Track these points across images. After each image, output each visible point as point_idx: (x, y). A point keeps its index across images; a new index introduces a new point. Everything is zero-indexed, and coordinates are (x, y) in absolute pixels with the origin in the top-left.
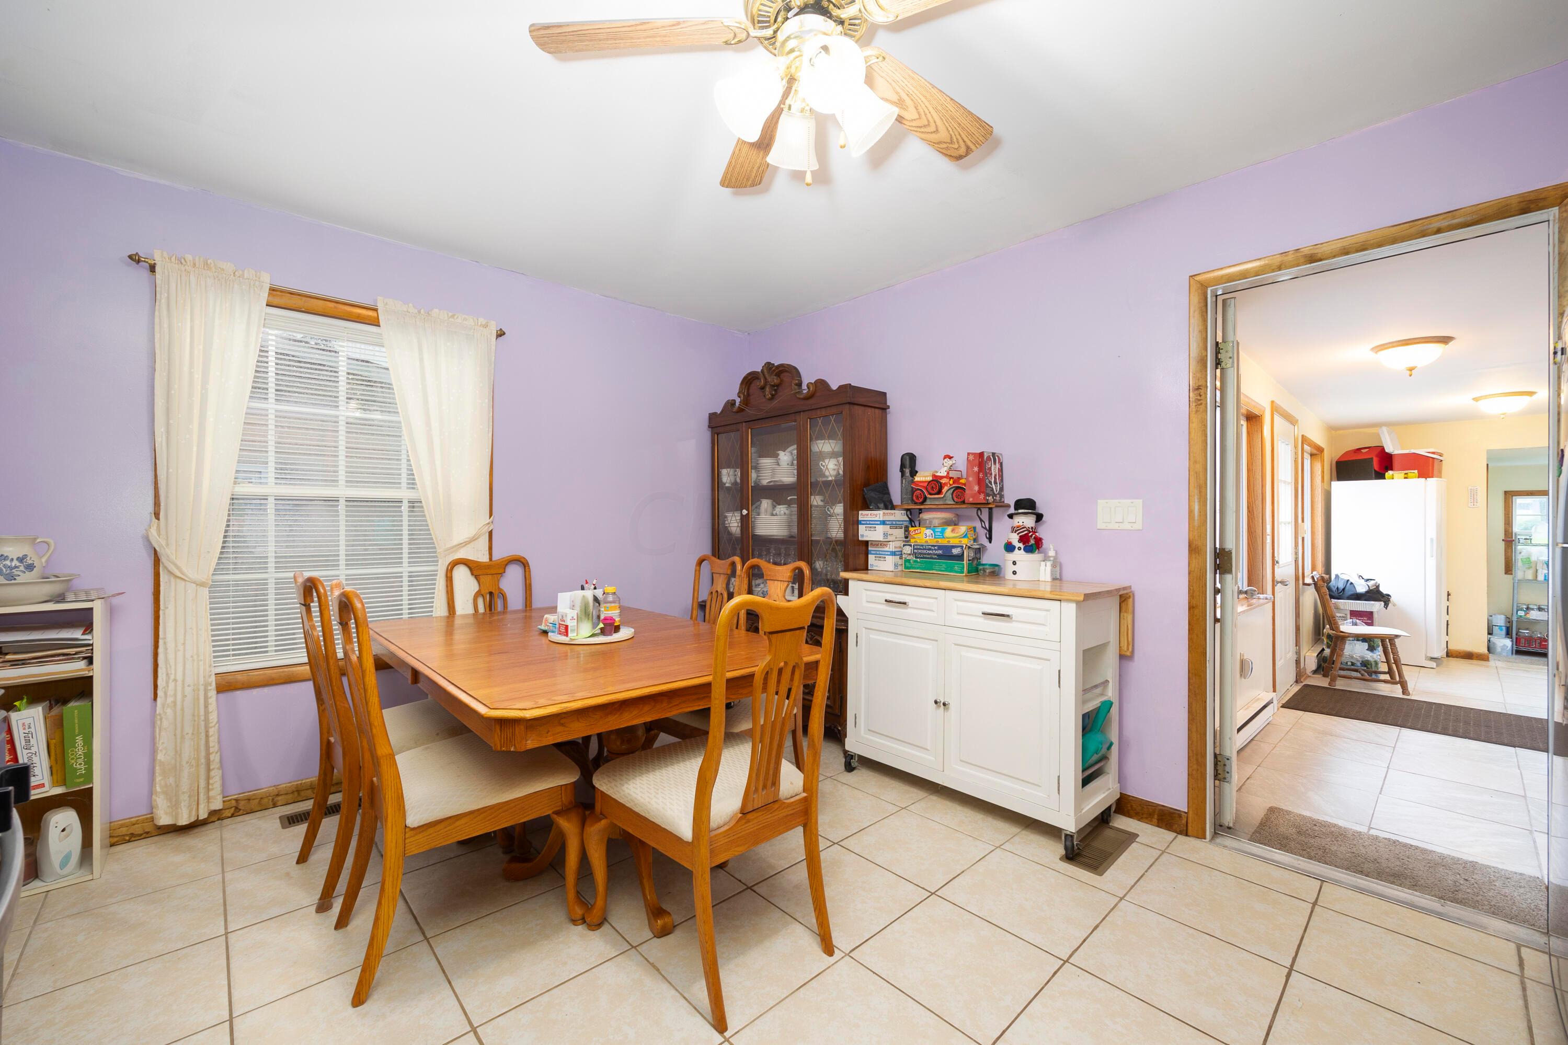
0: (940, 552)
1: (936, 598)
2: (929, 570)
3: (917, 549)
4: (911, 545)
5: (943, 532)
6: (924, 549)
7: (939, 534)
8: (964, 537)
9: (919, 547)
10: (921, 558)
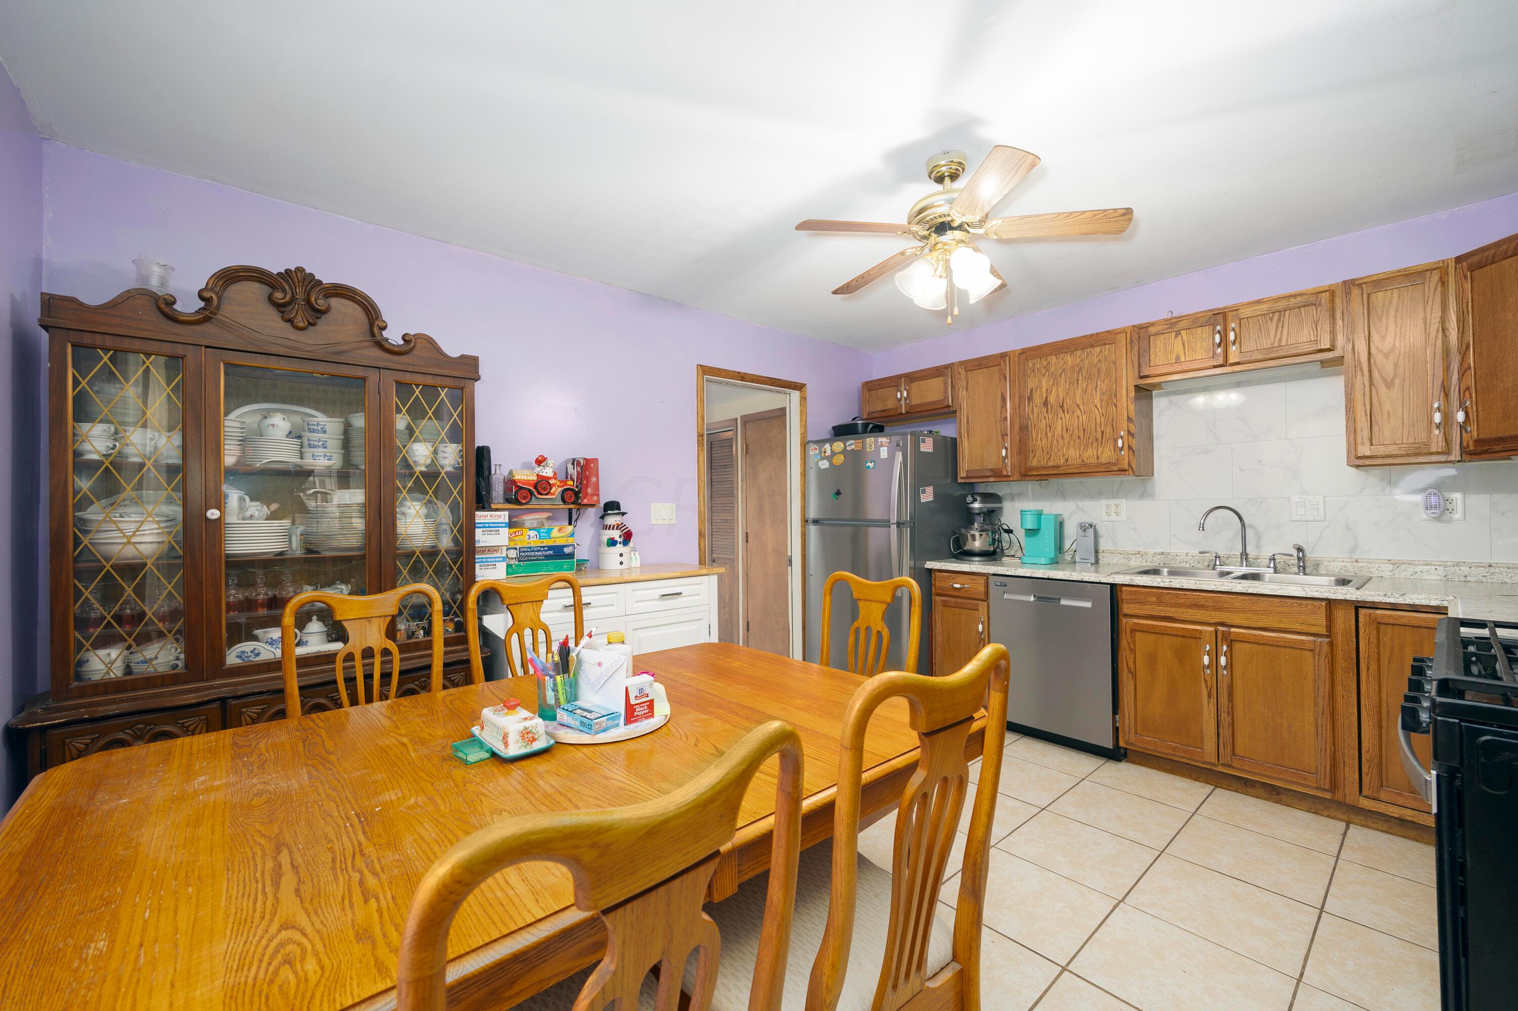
0: (551, 552)
1: (616, 593)
2: (537, 572)
3: (524, 552)
4: (516, 549)
5: (549, 531)
6: (531, 551)
7: (544, 534)
8: (571, 536)
9: (525, 550)
10: (526, 561)
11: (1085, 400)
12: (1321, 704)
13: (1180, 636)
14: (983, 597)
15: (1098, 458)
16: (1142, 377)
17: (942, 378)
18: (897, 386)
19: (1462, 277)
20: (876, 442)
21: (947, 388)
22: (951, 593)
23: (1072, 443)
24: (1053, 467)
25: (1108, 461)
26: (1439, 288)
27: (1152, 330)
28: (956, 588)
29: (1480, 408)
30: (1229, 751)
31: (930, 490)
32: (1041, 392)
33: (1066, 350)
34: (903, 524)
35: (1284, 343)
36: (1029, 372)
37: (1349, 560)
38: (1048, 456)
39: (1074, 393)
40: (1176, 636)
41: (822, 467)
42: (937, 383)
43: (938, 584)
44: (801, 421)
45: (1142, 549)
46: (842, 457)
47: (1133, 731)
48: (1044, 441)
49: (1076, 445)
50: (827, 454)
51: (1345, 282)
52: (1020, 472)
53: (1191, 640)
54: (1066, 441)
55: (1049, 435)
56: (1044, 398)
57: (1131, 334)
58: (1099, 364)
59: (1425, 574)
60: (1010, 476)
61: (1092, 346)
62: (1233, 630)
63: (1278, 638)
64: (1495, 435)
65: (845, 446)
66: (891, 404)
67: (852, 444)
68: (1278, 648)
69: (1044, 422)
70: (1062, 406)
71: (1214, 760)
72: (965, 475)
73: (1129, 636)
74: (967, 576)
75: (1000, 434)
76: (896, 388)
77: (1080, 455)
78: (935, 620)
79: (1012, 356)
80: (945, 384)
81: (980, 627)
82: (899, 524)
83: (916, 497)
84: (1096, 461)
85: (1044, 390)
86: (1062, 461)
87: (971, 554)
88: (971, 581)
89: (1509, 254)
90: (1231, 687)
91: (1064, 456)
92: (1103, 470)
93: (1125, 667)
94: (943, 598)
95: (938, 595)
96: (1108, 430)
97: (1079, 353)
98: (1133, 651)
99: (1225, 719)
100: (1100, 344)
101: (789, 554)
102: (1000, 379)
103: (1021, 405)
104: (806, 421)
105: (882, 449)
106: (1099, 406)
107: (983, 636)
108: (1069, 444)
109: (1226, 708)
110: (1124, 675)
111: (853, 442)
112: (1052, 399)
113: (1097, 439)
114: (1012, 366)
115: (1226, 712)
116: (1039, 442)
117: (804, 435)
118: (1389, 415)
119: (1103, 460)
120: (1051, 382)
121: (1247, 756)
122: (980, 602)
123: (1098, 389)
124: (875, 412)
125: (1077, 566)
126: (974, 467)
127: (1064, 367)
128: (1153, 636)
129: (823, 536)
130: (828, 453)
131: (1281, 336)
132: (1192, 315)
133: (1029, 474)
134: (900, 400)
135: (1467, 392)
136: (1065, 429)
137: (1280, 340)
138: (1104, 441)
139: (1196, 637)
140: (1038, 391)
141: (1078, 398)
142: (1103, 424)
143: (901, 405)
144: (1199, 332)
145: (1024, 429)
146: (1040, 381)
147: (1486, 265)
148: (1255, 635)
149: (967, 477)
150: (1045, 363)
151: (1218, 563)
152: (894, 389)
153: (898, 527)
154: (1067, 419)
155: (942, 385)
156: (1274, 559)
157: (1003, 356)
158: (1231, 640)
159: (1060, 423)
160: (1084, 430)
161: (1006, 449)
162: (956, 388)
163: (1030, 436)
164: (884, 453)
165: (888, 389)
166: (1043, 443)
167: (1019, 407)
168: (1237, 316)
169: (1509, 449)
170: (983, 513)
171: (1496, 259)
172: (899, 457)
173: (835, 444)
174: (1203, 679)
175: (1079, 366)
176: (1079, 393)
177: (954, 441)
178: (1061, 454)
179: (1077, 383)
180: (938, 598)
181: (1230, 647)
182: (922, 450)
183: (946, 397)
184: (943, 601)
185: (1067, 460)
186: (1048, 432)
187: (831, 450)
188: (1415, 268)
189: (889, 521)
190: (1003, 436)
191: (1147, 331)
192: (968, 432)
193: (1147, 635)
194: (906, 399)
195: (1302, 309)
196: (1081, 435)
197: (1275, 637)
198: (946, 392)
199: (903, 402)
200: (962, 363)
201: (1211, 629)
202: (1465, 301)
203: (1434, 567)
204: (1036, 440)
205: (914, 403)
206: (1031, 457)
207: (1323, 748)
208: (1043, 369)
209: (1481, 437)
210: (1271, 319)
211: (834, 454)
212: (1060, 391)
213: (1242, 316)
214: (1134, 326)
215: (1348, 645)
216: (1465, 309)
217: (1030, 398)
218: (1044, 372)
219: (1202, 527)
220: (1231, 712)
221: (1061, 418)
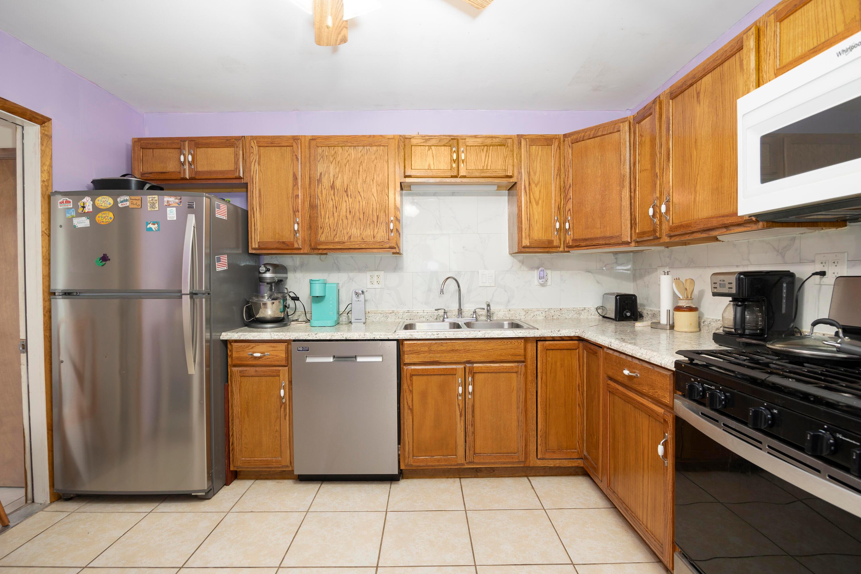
11: (365, 189)
12: (521, 407)
13: (442, 375)
14: (284, 363)
15: (374, 237)
16: (406, 177)
17: (232, 149)
18: (180, 148)
19: (568, 146)
20: (161, 202)
21: (238, 160)
22: (250, 362)
23: (354, 223)
24: (339, 242)
25: (381, 240)
26: (558, 150)
27: (414, 141)
28: (256, 358)
29: (575, 221)
30: (472, 452)
31: (224, 259)
32: (329, 177)
33: (350, 144)
34: (196, 294)
35: (489, 168)
36: (319, 158)
37: (506, 310)
38: (335, 233)
39: (356, 182)
40: (440, 375)
41: (79, 226)
42: (228, 152)
43: (235, 355)
44: (43, 164)
45: (395, 309)
46: (111, 215)
47: (411, 456)
48: (331, 219)
49: (357, 226)
50: (86, 210)
51: (518, 135)
52: (310, 245)
53: (450, 376)
54: (350, 222)
55: (336, 215)
56: (332, 182)
57: (398, 142)
58: (376, 161)
59: (537, 316)
60: (301, 249)
61: (371, 145)
62: (475, 365)
63: (500, 367)
64: (581, 237)
65: (116, 203)
66: (171, 167)
67: (127, 200)
68: (499, 374)
69: (331, 203)
70: (346, 191)
71: (463, 461)
72: (257, 246)
73: (409, 381)
74: (268, 344)
75: (291, 210)
76: (179, 150)
77: (361, 234)
78: (232, 392)
79: (303, 140)
80: (236, 155)
81: (282, 392)
82: (193, 295)
83: (211, 267)
84: (373, 240)
85: (331, 175)
86: (346, 238)
87: (264, 321)
88: (271, 349)
89: (591, 136)
90: (473, 406)
91: (347, 233)
92: (378, 247)
93: (406, 406)
94: (240, 369)
95: (235, 366)
96: (381, 215)
97: (360, 148)
98: (411, 391)
99: (470, 429)
100: (377, 144)
101: (23, 336)
102: (293, 160)
103: (312, 186)
104: (51, 166)
105: (168, 209)
106: (375, 195)
107: (284, 401)
108: (352, 224)
109: (470, 421)
110: (406, 412)
111: (127, 198)
112: (338, 183)
113: (373, 222)
114: (303, 150)
115: (471, 425)
116: (327, 220)
117: (46, 184)
118: (537, 221)
119: (379, 238)
120: (337, 170)
121: (482, 452)
122: (280, 368)
123: (375, 181)
124: (151, 173)
125: (353, 325)
126: (266, 239)
127: (348, 158)
128: (425, 378)
129: (74, 311)
130: (89, 208)
131: (488, 163)
132: (438, 136)
133: (319, 247)
134: (183, 164)
135: (569, 212)
136: (348, 211)
137: (487, 166)
138: (378, 224)
139: (452, 373)
140: (326, 176)
141: (359, 186)
142: (378, 209)
143: (184, 170)
144: (443, 150)
145: (313, 207)
146: (328, 167)
147: (580, 141)
148: (488, 367)
149: (259, 249)
150: (333, 152)
151: (446, 317)
152: (175, 152)
153: (191, 298)
154: (350, 203)
155: (232, 156)
156: (476, 312)
157: (295, 138)
158: (474, 373)
159: (345, 206)
160: (364, 213)
161: (298, 224)
162: (248, 161)
163: (319, 214)
164: (172, 214)
165: (168, 150)
166: (331, 222)
167: (310, 187)
168: (465, 143)
169: (588, 245)
170: (274, 282)
171: (585, 138)
172: (191, 219)
173: (100, 198)
174: (457, 404)
175: (360, 160)
176: (360, 181)
177: (246, 213)
178: (345, 232)
179: (359, 174)
180: (235, 369)
181: (473, 378)
182: (218, 216)
183: (237, 168)
184: (240, 372)
185: (350, 237)
186: (335, 212)
187: (94, 205)
188: (548, 136)
189: (180, 291)
190: (294, 212)
191: (410, 142)
192: (260, 205)
193: (420, 378)
194: (190, 164)
195: (498, 147)
196: (361, 217)
197: (498, 367)
198: (236, 163)
199: (187, 167)
200: (253, 138)
201: (462, 366)
202: (569, 160)
203: (541, 312)
204: (325, 218)
205: (200, 169)
206: (320, 233)
207: (522, 435)
208: (331, 157)
209: (575, 238)
210: (483, 150)
211: (97, 210)
212: (345, 178)
213: (468, 144)
214: (400, 136)
215: (533, 366)
216: (569, 164)
217: (319, 181)
218: (332, 159)
219: (442, 292)
220: (473, 425)
221: (346, 201)
